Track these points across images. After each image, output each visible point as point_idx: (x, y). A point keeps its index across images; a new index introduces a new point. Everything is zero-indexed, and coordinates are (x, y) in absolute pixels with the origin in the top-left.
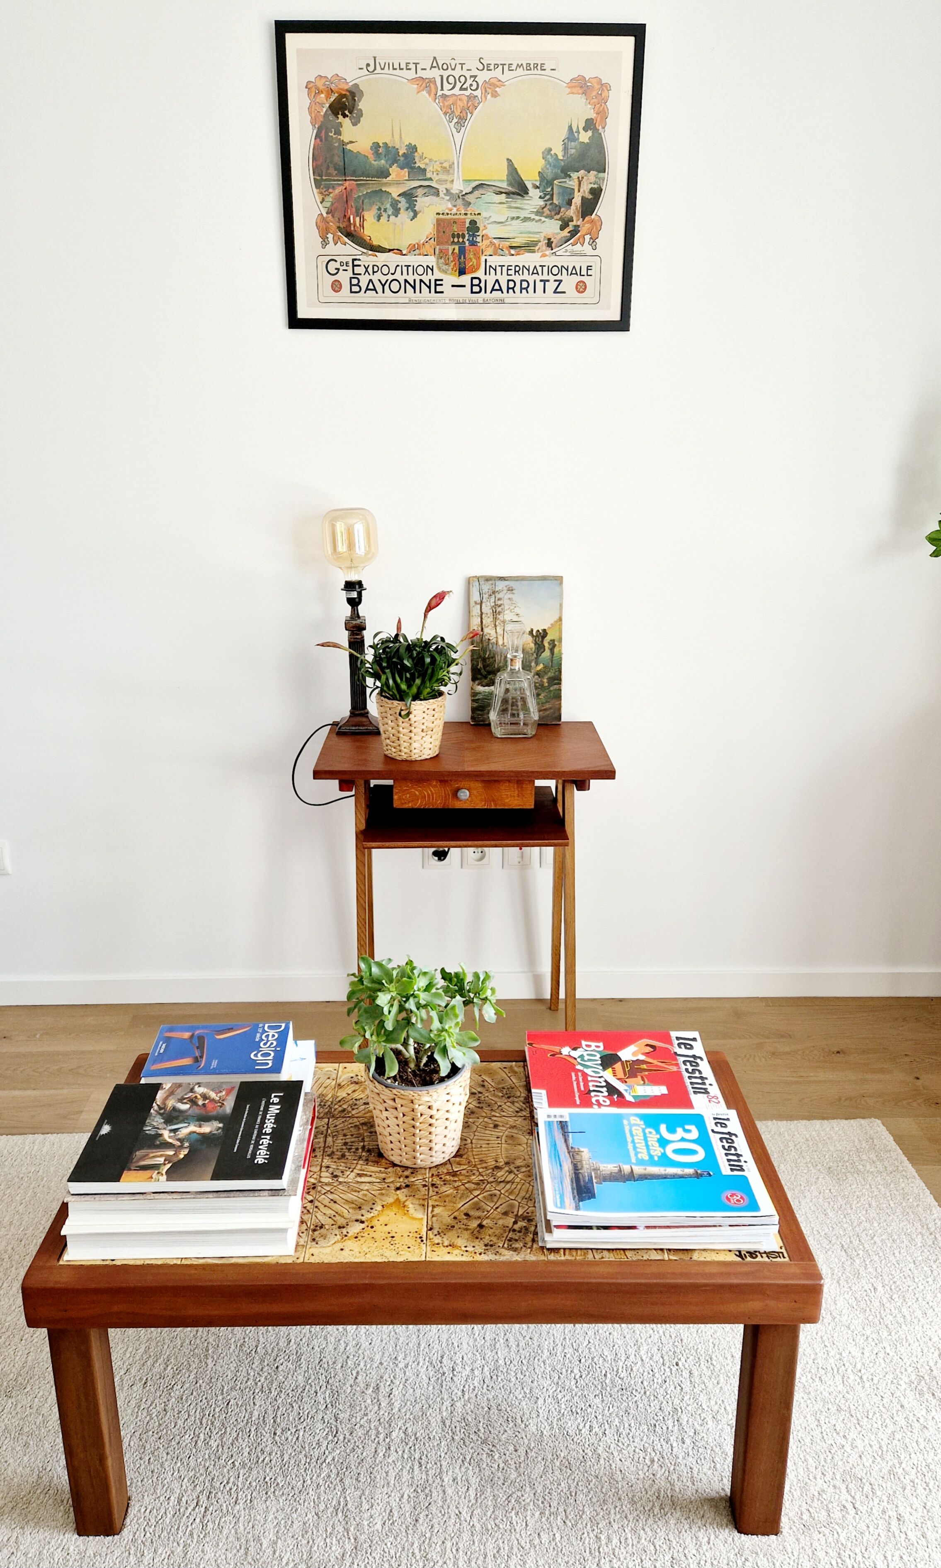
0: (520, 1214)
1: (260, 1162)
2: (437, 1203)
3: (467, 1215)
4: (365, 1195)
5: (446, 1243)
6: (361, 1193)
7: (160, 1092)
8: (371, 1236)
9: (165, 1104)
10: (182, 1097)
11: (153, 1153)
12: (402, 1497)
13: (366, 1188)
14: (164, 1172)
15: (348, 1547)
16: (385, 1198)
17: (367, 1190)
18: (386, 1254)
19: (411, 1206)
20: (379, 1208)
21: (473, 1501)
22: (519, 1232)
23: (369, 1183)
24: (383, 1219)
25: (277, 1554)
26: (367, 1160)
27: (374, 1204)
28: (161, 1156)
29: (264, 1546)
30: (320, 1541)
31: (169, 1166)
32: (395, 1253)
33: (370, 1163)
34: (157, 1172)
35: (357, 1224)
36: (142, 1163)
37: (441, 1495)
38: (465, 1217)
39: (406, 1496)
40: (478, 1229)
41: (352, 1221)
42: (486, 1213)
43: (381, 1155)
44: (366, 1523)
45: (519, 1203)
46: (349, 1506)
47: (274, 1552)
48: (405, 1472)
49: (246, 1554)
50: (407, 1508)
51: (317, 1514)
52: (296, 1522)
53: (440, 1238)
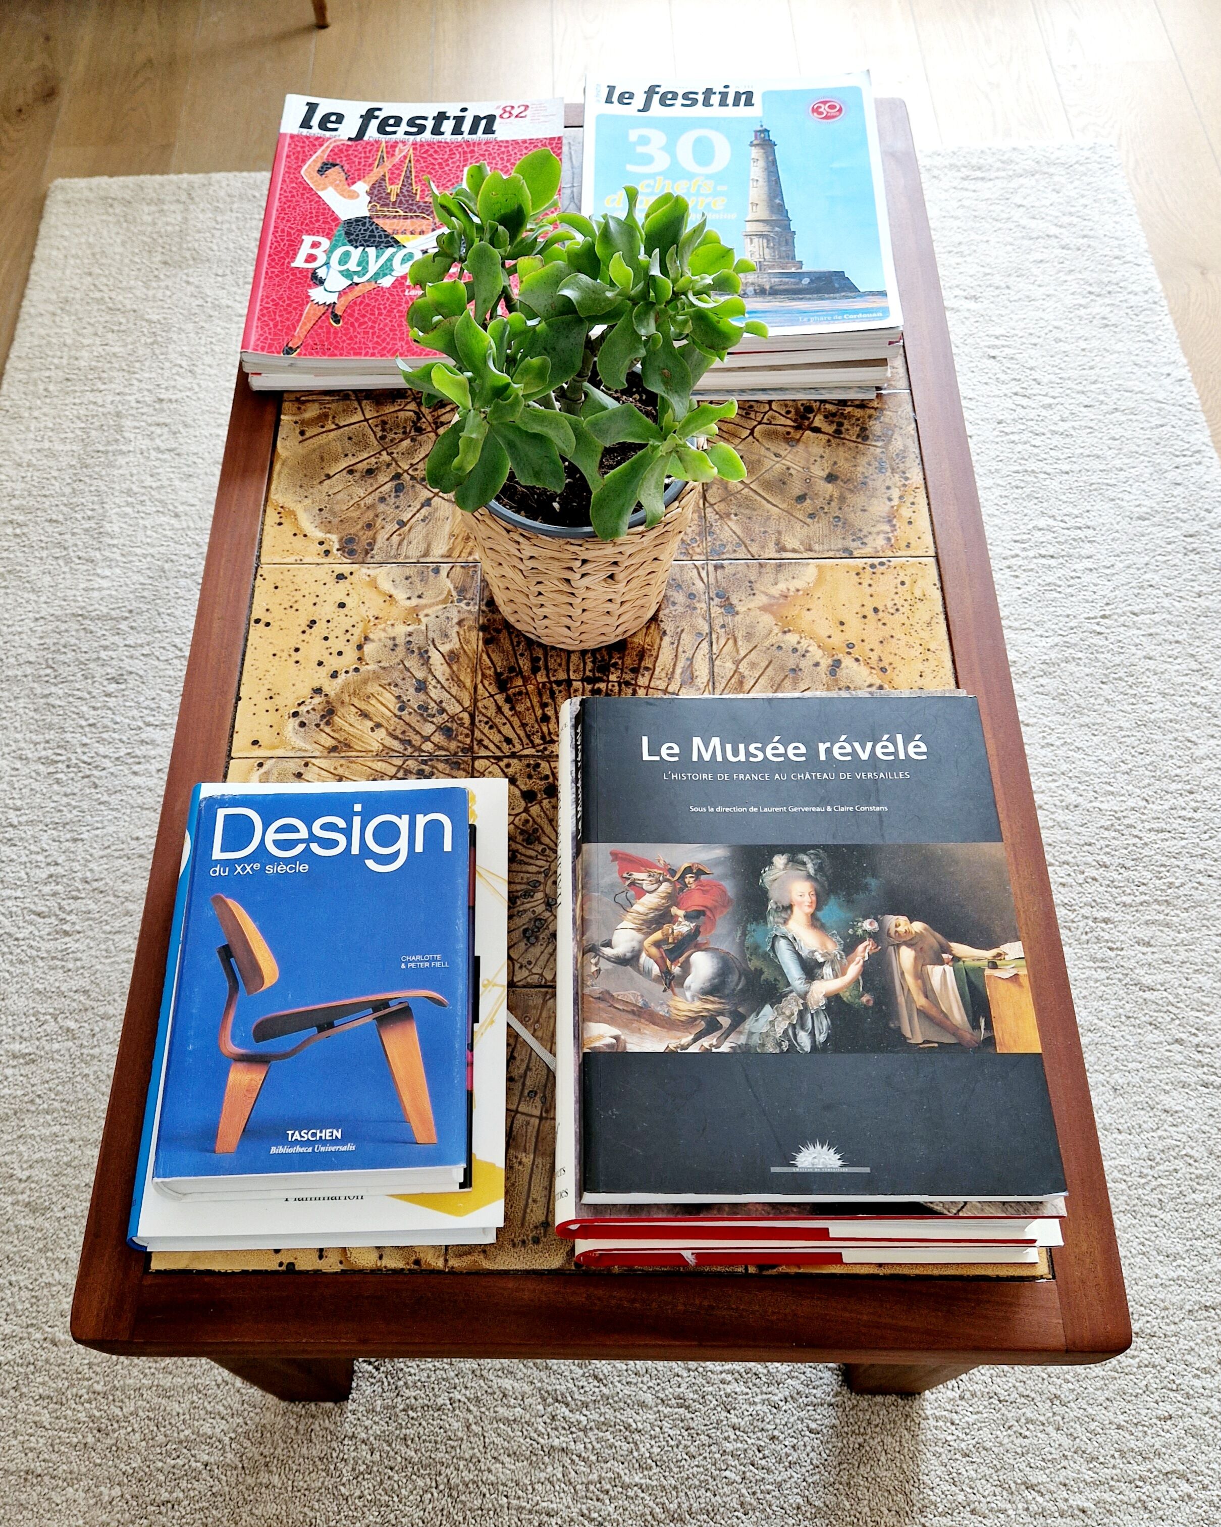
0: (792, 424)
1: (924, 748)
2: (772, 545)
3: (801, 498)
4: (753, 665)
5: (887, 528)
6: (746, 673)
7: (632, 1047)
8: (876, 646)
9: (692, 1021)
10: (657, 980)
11: (910, 1000)
13: (730, 665)
14: (989, 954)
16: (761, 630)
17: (737, 663)
18: (927, 618)
19: (782, 586)
20: (792, 639)
22: (840, 424)
23: (712, 661)
24: (823, 629)
26: (635, 671)
27: (780, 648)
28: (922, 977)
31: (959, 949)
32: (919, 604)
33: (647, 663)
34: (988, 972)
35: (842, 673)
36: (958, 1014)
38: (808, 501)
40: (839, 482)
41: (836, 680)
42: (792, 471)
43: (621, 646)
45: (760, 423)
53: (870, 538)
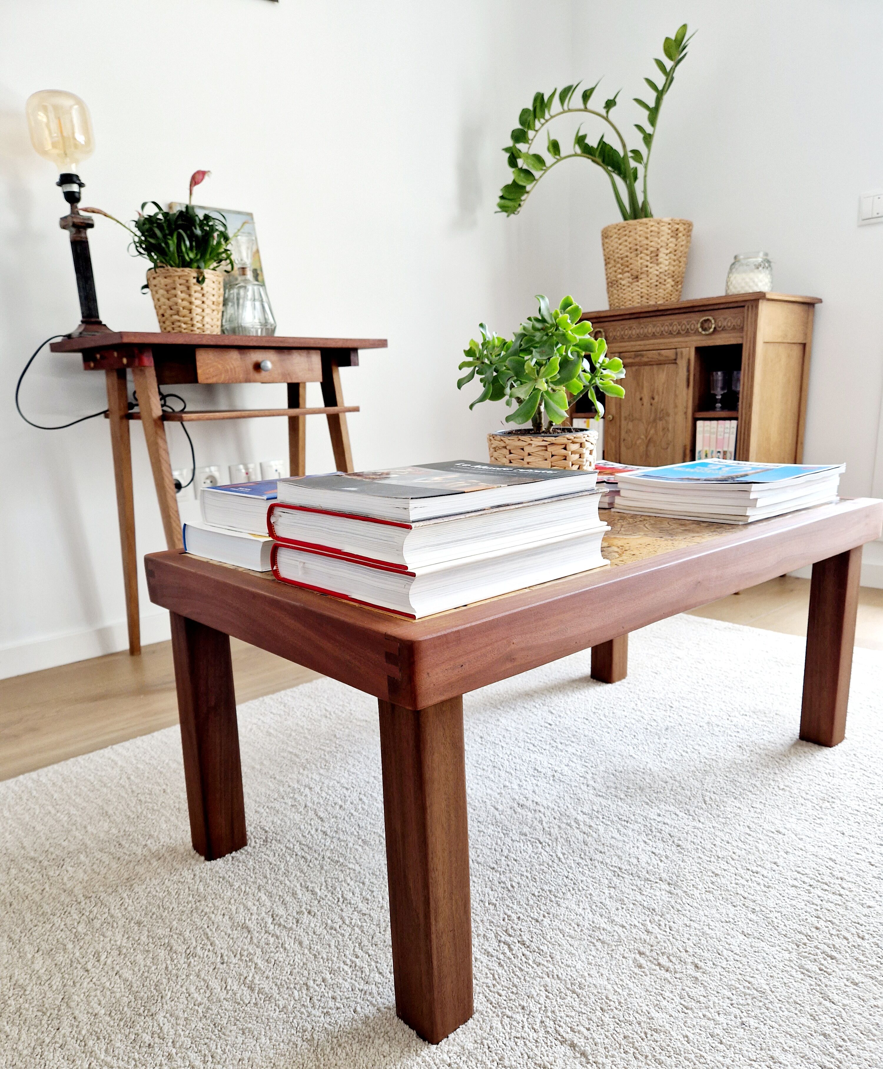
12: (645, 842)
15: (665, 886)
21: (691, 817)
25: (625, 924)
29: (609, 929)
30: (639, 898)
37: (667, 826)
39: (647, 841)
44: (651, 867)
46: (623, 866)
47: (623, 927)
48: (623, 830)
49: (603, 942)
50: (660, 845)
51: (609, 887)
52: (604, 901)
